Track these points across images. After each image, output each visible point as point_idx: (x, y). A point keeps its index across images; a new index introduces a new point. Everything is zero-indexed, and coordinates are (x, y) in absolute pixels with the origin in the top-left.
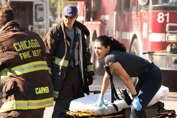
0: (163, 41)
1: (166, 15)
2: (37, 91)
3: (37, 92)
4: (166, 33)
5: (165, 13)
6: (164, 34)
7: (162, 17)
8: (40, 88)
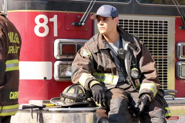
0: (49, 78)
1: (51, 20)
2: (12, 95)
3: (11, 97)
4: (54, 60)
5: (50, 16)
6: (50, 63)
7: (44, 25)
8: (14, 92)
